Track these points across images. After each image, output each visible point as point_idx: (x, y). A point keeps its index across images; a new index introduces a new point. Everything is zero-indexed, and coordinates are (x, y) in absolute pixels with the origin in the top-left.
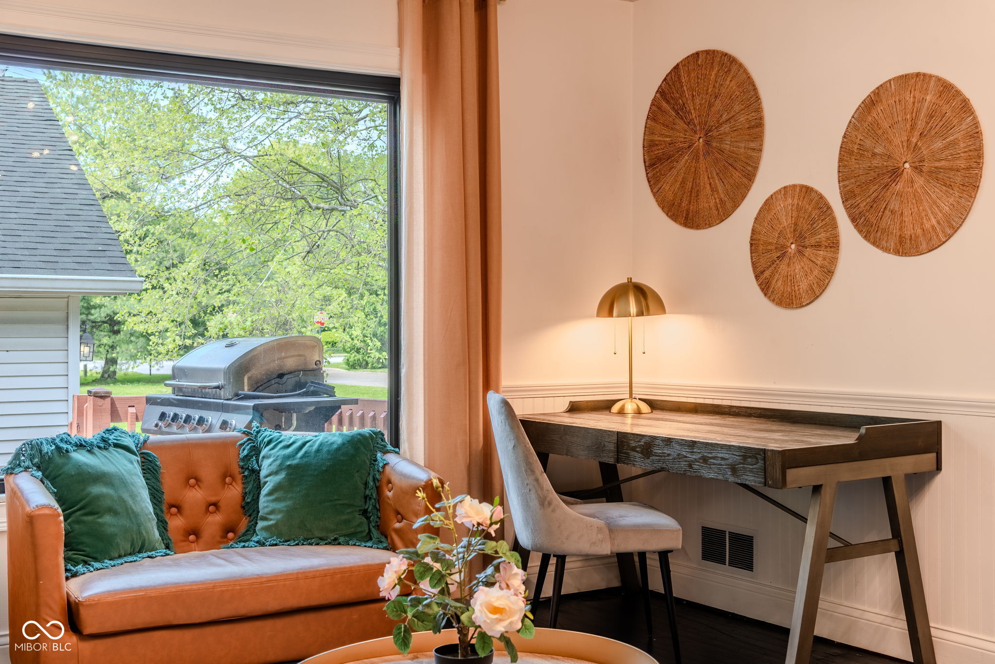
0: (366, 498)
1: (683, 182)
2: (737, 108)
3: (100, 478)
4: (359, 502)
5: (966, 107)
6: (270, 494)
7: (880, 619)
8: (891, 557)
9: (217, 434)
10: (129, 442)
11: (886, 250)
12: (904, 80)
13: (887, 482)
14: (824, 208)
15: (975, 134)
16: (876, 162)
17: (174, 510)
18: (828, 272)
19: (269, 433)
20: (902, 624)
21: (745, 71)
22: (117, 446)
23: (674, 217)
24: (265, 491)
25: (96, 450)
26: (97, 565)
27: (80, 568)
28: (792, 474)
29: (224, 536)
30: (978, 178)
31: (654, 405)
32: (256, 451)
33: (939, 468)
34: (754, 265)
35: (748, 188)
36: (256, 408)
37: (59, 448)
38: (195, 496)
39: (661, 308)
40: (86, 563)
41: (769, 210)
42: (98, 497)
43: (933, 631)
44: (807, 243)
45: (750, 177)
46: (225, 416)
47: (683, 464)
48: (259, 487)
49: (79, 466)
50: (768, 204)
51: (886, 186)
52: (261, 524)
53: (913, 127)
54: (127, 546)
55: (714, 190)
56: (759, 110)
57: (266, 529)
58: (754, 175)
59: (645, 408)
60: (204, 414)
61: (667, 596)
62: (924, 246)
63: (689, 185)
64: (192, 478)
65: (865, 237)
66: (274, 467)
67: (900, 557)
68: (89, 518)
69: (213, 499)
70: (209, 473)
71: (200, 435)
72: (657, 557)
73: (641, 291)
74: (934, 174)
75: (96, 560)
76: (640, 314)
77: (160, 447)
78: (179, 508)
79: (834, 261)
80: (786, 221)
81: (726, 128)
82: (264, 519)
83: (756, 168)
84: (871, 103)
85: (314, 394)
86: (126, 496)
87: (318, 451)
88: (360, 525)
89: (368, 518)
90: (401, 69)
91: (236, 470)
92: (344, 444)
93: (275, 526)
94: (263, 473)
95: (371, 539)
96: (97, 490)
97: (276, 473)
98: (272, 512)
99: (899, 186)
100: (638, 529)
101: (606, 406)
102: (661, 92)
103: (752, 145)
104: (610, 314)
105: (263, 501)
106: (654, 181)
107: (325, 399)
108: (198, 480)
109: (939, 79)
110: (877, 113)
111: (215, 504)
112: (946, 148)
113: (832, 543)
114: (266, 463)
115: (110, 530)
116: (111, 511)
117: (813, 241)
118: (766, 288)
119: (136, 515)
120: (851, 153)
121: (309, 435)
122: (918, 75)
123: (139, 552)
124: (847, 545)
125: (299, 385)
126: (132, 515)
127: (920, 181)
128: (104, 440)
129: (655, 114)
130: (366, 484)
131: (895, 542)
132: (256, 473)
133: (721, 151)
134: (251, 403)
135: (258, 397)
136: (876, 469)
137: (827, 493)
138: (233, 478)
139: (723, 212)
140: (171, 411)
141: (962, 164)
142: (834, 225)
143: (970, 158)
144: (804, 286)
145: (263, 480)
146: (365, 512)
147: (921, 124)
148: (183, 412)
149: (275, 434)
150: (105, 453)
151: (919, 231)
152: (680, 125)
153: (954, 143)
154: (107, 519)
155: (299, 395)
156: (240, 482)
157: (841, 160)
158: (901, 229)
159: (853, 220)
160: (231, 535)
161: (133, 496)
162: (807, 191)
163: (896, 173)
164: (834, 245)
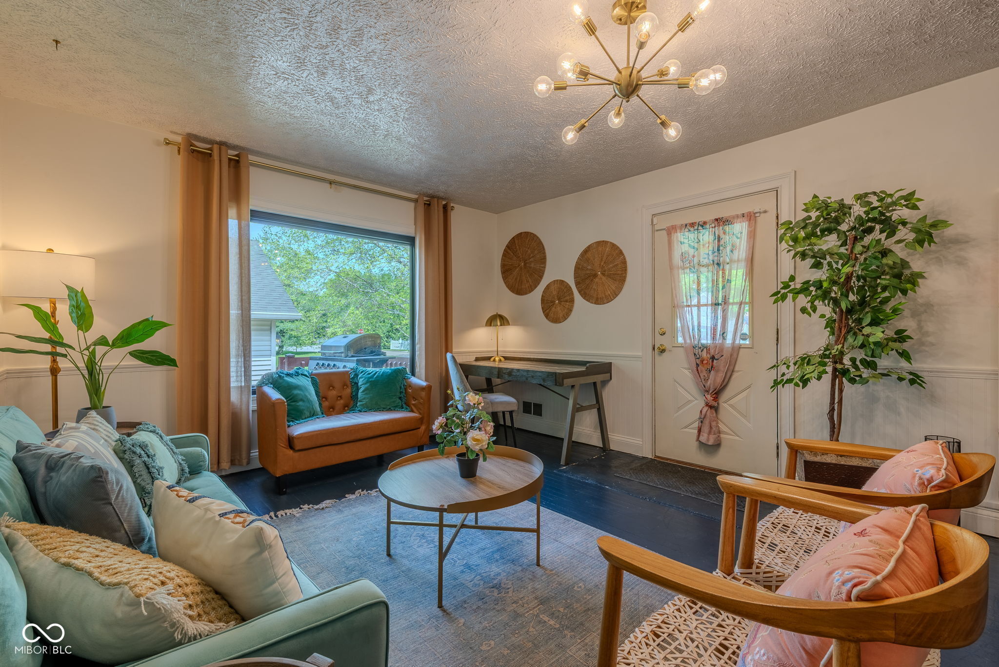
0: (401, 392)
1: (516, 279)
2: (536, 252)
3: (297, 387)
4: (398, 394)
5: (621, 253)
6: (363, 391)
7: (589, 432)
8: (596, 410)
9: (341, 369)
10: (306, 373)
11: (592, 303)
12: (599, 243)
13: (595, 384)
14: (569, 288)
15: (624, 262)
16: (588, 272)
17: (324, 399)
18: (570, 310)
19: (361, 368)
20: (599, 433)
21: (539, 239)
22: (302, 374)
23: (513, 291)
24: (360, 391)
25: (294, 376)
26: (297, 422)
27: (291, 423)
28: (565, 381)
29: (344, 409)
30: (625, 277)
31: (506, 358)
32: (356, 375)
33: (611, 379)
34: (542, 308)
35: (540, 281)
36: (357, 360)
37: (280, 376)
38: (333, 393)
39: (508, 324)
40: (292, 421)
41: (548, 289)
42: (296, 395)
43: (609, 436)
44: (562, 300)
45: (541, 277)
46: (344, 364)
47: (524, 378)
48: (358, 389)
49: (287, 382)
50: (548, 287)
51: (592, 280)
52: (359, 404)
53: (602, 260)
54: (307, 414)
55: (528, 281)
56: (544, 253)
57: (360, 405)
58: (543, 276)
59: (502, 359)
60: (335, 363)
61: (512, 427)
62: (605, 301)
63: (518, 279)
64: (331, 386)
65: (584, 298)
66: (364, 382)
67: (599, 410)
68: (293, 403)
69: (340, 395)
70: (337, 385)
71: (334, 370)
72: (508, 413)
73: (501, 317)
74: (609, 276)
75: (297, 420)
76: (501, 325)
77: (318, 375)
78: (326, 398)
79: (572, 306)
80: (555, 293)
81: (532, 259)
82: (360, 401)
83: (543, 274)
84: (586, 251)
85: (379, 355)
86: (307, 394)
87: (382, 375)
88: (399, 403)
89: (402, 400)
90: (415, 233)
91: (349, 383)
92: (392, 373)
93: (366, 404)
94: (359, 384)
95: (403, 408)
96: (296, 392)
97: (365, 384)
98: (364, 399)
99: (597, 280)
100: (502, 403)
101: (489, 359)
102: (508, 246)
103: (542, 266)
104: (491, 326)
105: (360, 394)
106: (505, 278)
107: (382, 357)
108: (333, 387)
109: (611, 243)
110: (589, 255)
111: (340, 397)
112: (614, 266)
113: (578, 406)
114: (361, 380)
115: (302, 408)
116: (302, 400)
117: (565, 299)
118: (547, 316)
119: (311, 401)
120: (579, 268)
121: (378, 369)
122: (603, 241)
123: (313, 416)
124: (582, 406)
125: (372, 352)
126: (309, 401)
127: (604, 278)
128: (297, 372)
129: (504, 255)
130: (401, 387)
131: (597, 405)
132: (357, 384)
133: (530, 267)
134: (355, 359)
135: (357, 356)
136: (591, 379)
137: (577, 388)
138: (347, 387)
139: (531, 289)
140: (321, 362)
141: (620, 272)
142: (572, 294)
143: (622, 270)
144: (561, 315)
145: (360, 387)
146: (400, 398)
147: (604, 259)
148: (326, 363)
149: (364, 369)
150: (298, 377)
151: (604, 296)
152: (515, 258)
153: (617, 265)
154: (301, 403)
155: (374, 356)
156: (350, 388)
157: (575, 271)
158: (597, 295)
159: (580, 292)
160: (346, 408)
161: (310, 394)
162: (562, 282)
163: (595, 276)
164: (572, 301)
